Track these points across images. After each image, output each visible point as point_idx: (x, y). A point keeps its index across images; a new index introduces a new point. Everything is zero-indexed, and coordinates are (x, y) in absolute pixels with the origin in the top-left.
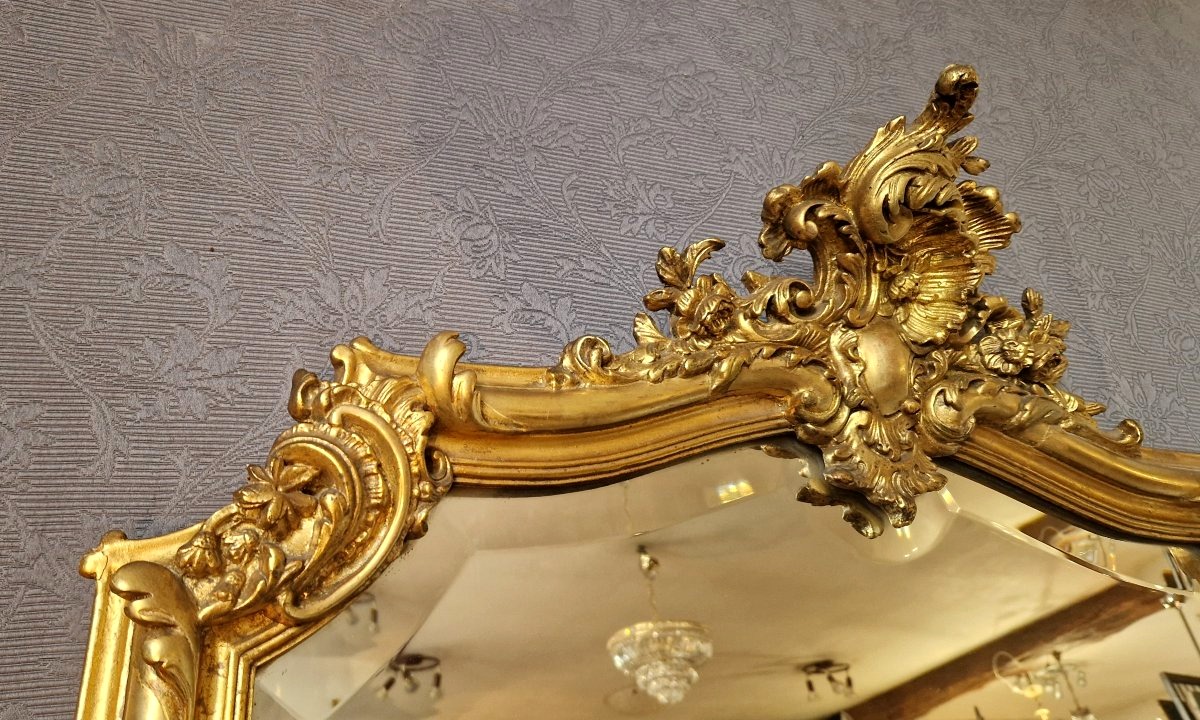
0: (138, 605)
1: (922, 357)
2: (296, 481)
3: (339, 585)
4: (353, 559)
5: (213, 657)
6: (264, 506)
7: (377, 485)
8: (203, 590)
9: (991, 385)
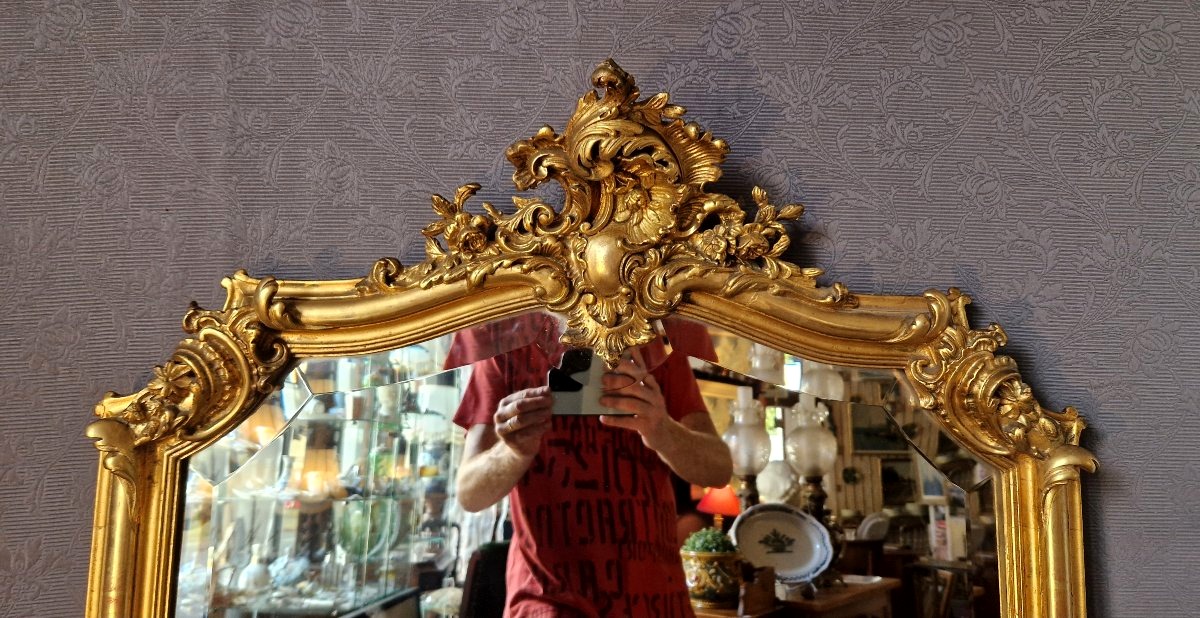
0: (99, 443)
1: (637, 254)
2: (182, 373)
7: (224, 373)
8: (138, 430)
9: (696, 270)
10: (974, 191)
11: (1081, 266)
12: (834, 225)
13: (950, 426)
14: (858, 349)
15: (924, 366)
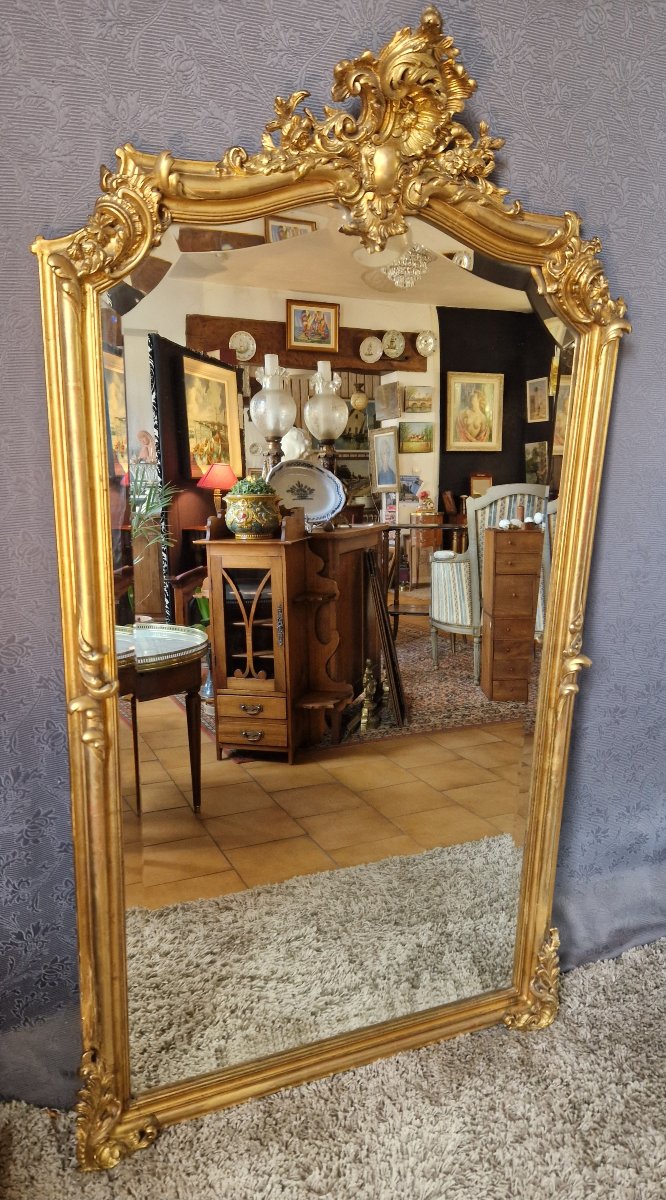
0: (58, 271)
1: (406, 164)
2: (107, 223)
3: (127, 265)
4: (131, 256)
5: (84, 289)
6: (96, 234)
7: (139, 226)
8: (78, 265)
9: (440, 180)
10: (593, 144)
11: (640, 206)
12: (512, 159)
13: (562, 304)
14: (520, 249)
15: (554, 264)
